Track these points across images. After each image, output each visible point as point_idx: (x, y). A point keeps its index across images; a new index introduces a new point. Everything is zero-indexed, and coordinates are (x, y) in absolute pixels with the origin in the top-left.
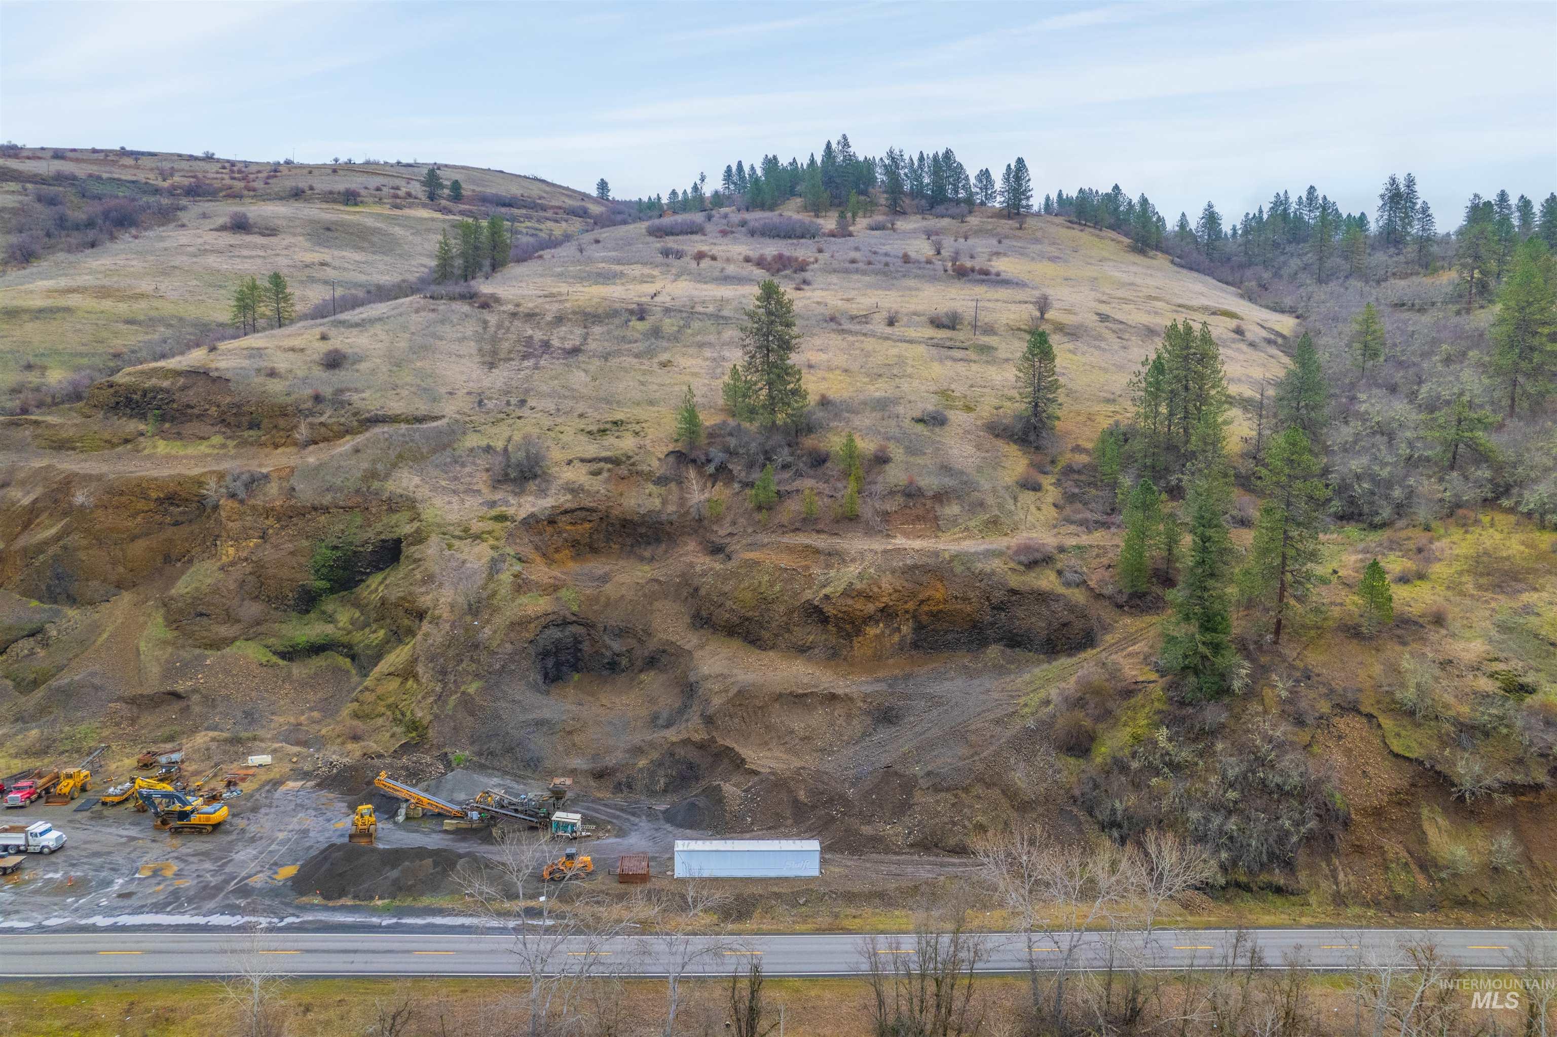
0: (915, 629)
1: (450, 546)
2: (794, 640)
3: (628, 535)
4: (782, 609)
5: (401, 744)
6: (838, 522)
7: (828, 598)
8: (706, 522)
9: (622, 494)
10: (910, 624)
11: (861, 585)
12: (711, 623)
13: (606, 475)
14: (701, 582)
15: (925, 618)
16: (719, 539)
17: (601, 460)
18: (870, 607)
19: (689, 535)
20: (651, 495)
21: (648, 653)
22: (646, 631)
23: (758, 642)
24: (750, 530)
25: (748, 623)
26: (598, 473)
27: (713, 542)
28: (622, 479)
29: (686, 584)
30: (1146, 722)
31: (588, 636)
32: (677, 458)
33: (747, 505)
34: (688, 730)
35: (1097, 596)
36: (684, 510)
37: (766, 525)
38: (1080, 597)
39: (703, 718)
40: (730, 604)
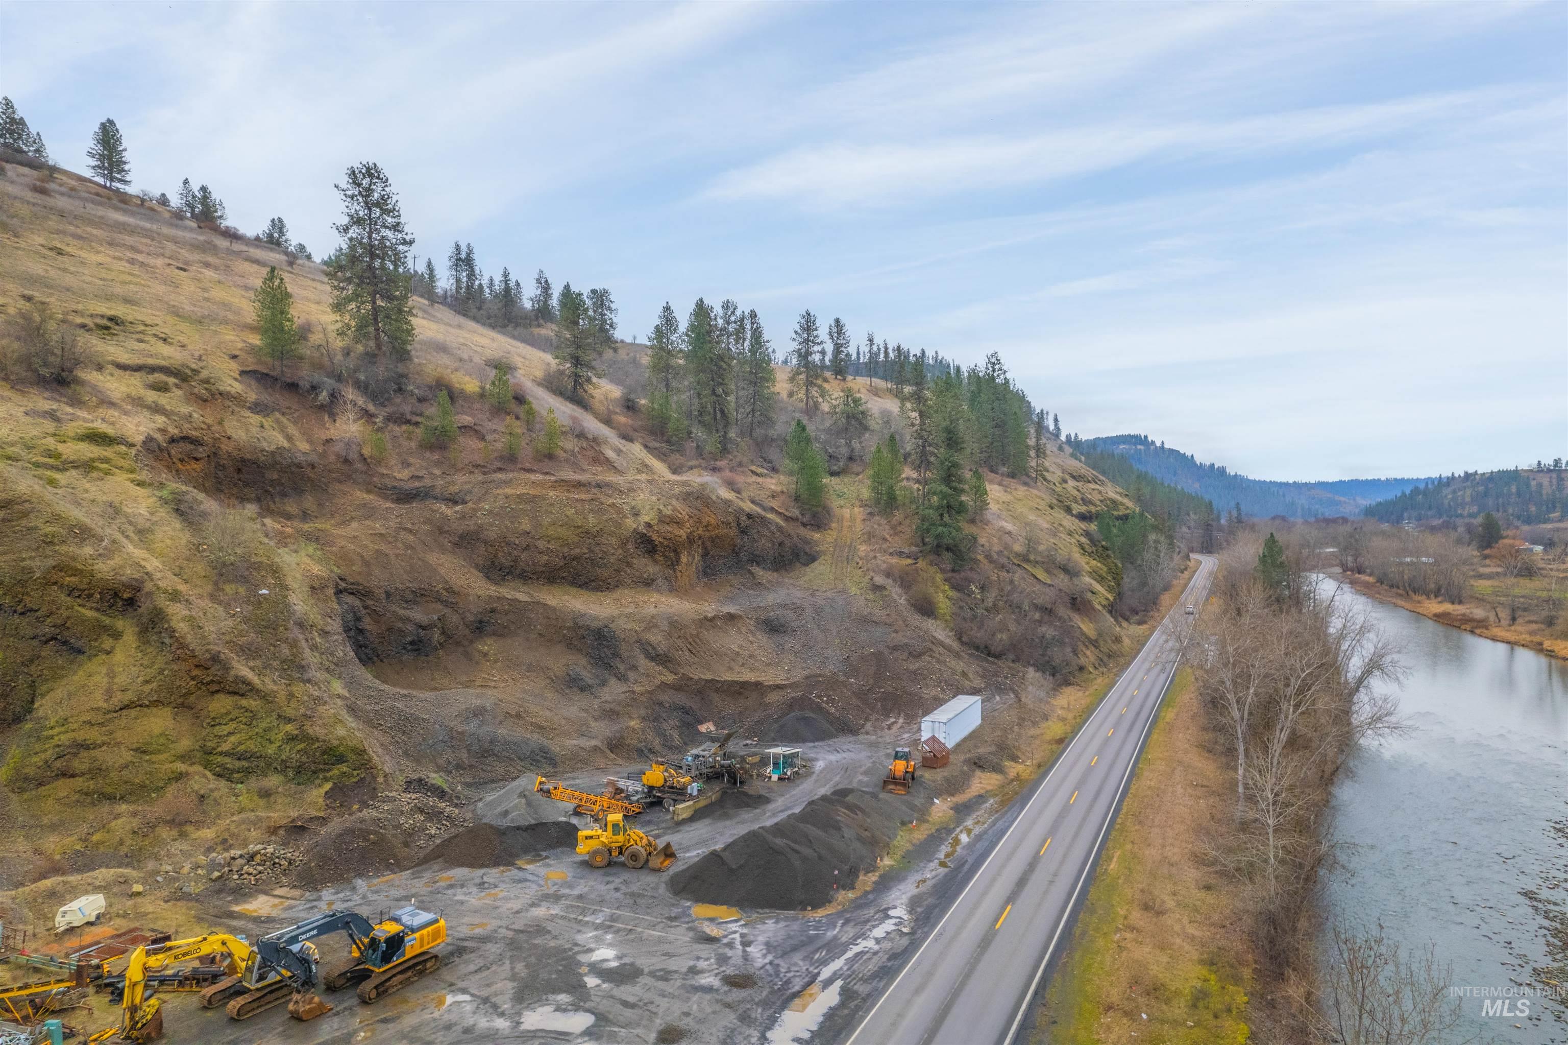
0: (702, 557)
1: (52, 482)
2: (637, 574)
3: (247, 484)
4: (614, 541)
5: (326, 793)
6: (540, 461)
7: (649, 525)
8: (359, 466)
9: (220, 423)
10: (700, 550)
11: (668, 511)
12: (518, 572)
13: (179, 393)
14: (471, 525)
15: (708, 544)
16: (402, 484)
17: (153, 369)
18: (683, 533)
19: (340, 482)
20: (262, 427)
21: (470, 618)
22: (450, 590)
23: (593, 584)
24: (437, 472)
25: (575, 563)
26: (162, 388)
27: (395, 487)
28: (206, 401)
29: (441, 531)
30: (947, 588)
31: (366, 607)
32: (258, 380)
33: (405, 443)
34: (648, 676)
35: (787, 519)
36: (320, 449)
37: (453, 466)
38: (779, 520)
39: (652, 659)
40: (541, 544)
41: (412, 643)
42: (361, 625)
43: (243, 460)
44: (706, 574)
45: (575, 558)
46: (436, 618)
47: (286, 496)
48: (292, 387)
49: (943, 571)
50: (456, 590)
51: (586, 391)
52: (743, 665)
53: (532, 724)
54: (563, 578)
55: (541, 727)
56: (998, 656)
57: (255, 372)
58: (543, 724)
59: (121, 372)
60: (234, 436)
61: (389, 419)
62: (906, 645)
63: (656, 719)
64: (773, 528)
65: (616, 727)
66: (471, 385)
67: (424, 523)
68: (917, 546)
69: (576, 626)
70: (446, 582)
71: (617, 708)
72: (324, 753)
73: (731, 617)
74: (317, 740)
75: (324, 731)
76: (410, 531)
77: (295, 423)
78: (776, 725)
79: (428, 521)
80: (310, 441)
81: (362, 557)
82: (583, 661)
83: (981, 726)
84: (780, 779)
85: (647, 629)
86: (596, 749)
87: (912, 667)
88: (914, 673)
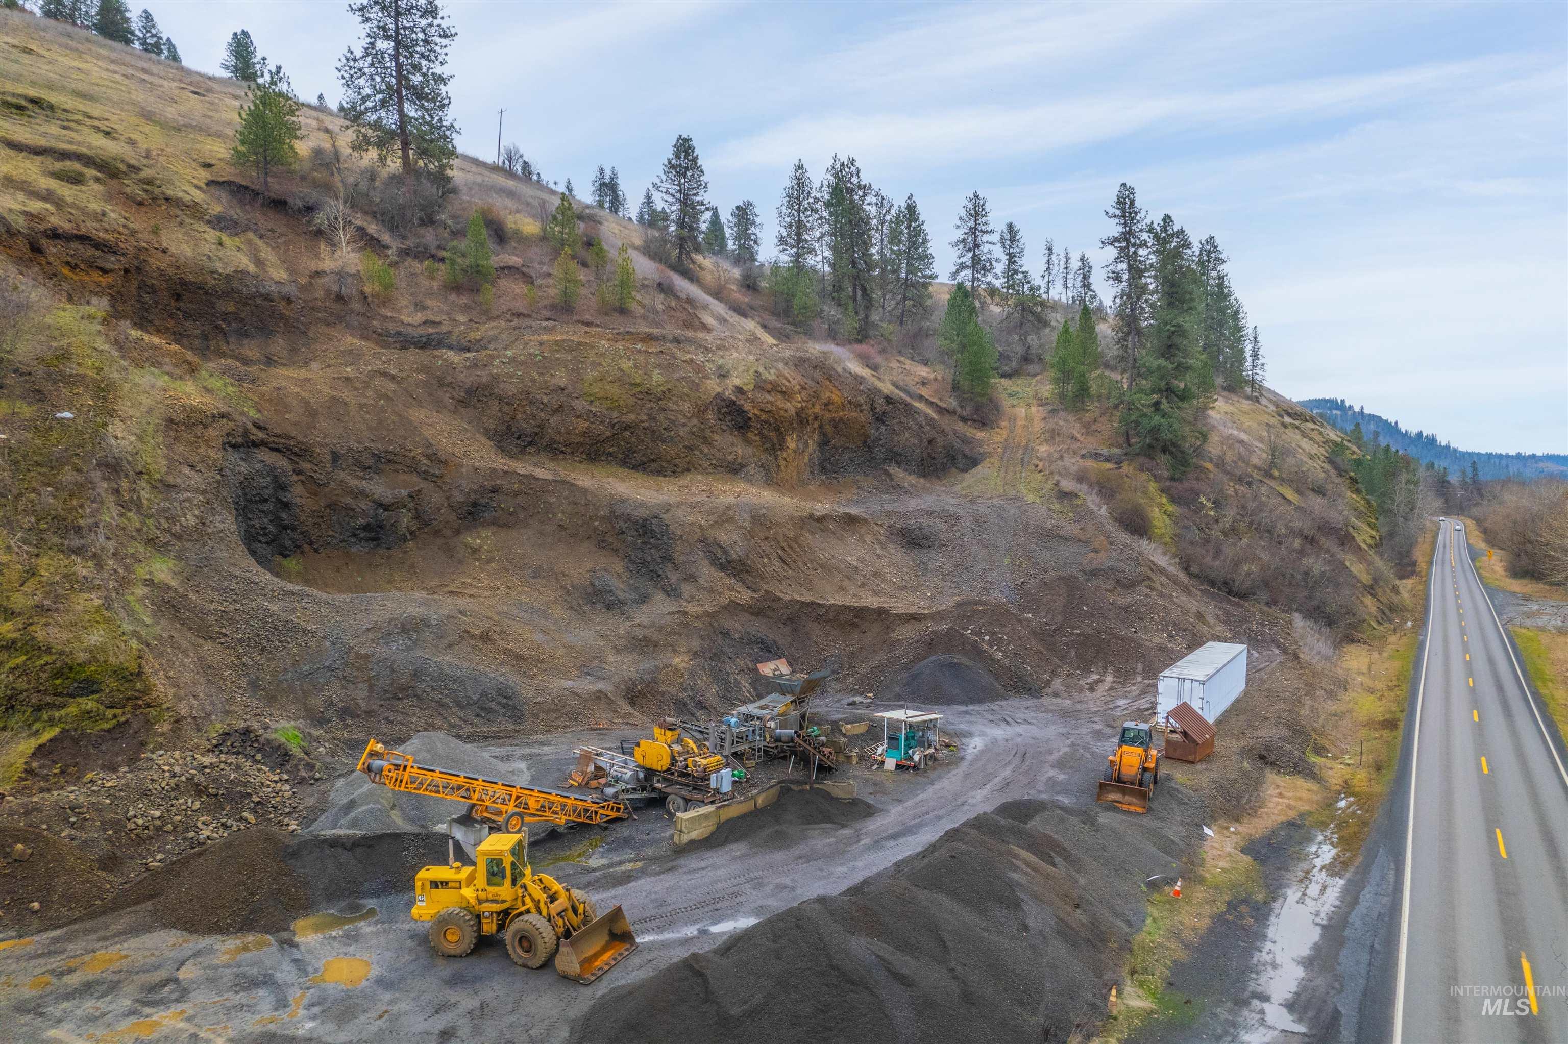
0: (819, 445)
2: (718, 454)
3: (188, 316)
4: (686, 406)
5: (40, 747)
6: (606, 314)
7: (739, 390)
8: (357, 306)
9: (155, 231)
10: (816, 437)
11: (770, 376)
12: (545, 441)
13: (98, 187)
14: (484, 376)
15: (828, 428)
16: (410, 329)
17: (64, 155)
18: (790, 407)
19: (328, 325)
20: (221, 244)
21: (458, 497)
22: (434, 457)
23: (654, 466)
24: (462, 318)
25: (627, 434)
26: (76, 180)
27: (399, 333)
28: (141, 204)
29: (441, 383)
30: (1164, 500)
31: (298, 472)
32: (231, 192)
33: (426, 283)
34: (711, 591)
35: (941, 411)
36: (303, 281)
37: (486, 312)
38: (929, 411)
39: (722, 567)
40: (580, 405)
41: (366, 528)
42: (286, 497)
43: (183, 283)
44: (823, 469)
45: (627, 427)
46: (404, 493)
47: (247, 336)
48: (279, 205)
49: (1157, 478)
50: (443, 458)
51: (693, 262)
52: (863, 585)
53: (506, 651)
54: (610, 454)
55: (519, 657)
56: (1244, 596)
57: (229, 183)
58: (525, 652)
59: (12, 153)
60: (173, 249)
61: (405, 253)
62: (1112, 569)
63: (716, 656)
64: (921, 419)
65: (647, 665)
66: (530, 227)
67: (418, 371)
68: (1120, 447)
69: (613, 516)
70: (429, 446)
71: (655, 636)
72: (58, 674)
73: (851, 521)
74: (49, 650)
75: (65, 636)
76: (393, 378)
77: (276, 248)
78: (904, 674)
79: (423, 369)
80: (292, 271)
81: (307, 403)
82: (618, 566)
83: (1246, 693)
84: (899, 767)
85: (718, 524)
86: (599, 696)
87: (1120, 601)
88: (1125, 609)
